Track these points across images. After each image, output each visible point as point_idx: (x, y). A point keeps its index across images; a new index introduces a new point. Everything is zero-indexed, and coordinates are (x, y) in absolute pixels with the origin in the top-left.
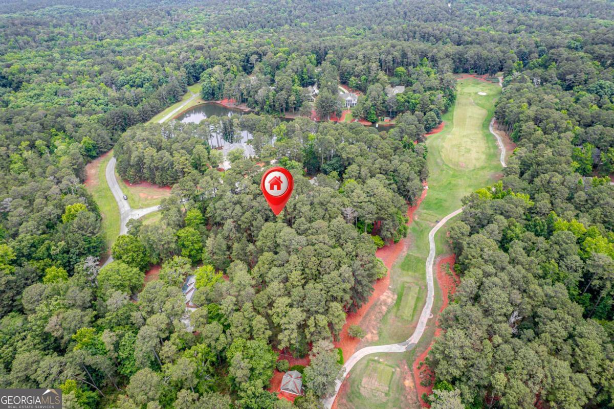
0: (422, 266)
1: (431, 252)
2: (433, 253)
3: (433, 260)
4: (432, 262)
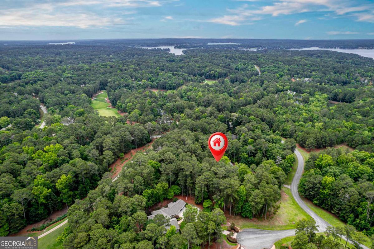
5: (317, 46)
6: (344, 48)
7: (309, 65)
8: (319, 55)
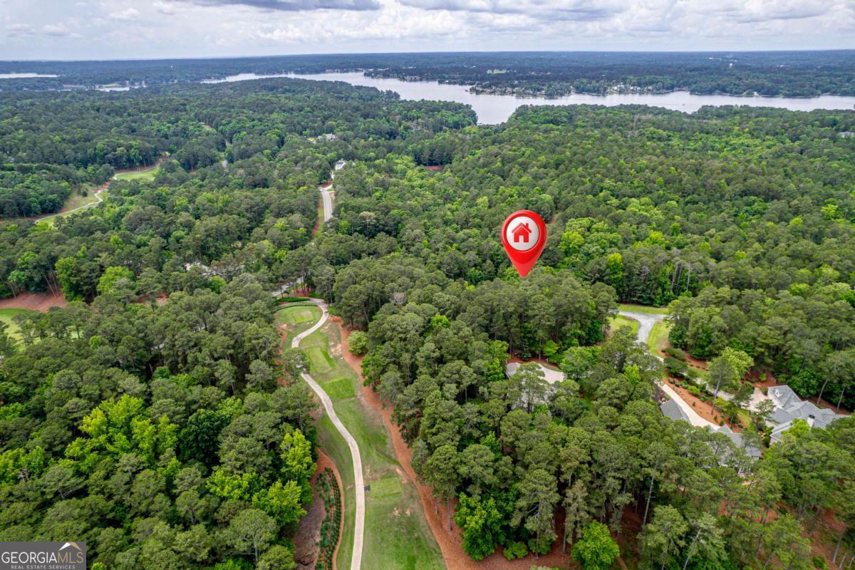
0: (331, 392)
1: (334, 414)
2: (331, 414)
3: (325, 406)
4: (324, 403)
5: (249, 72)
6: (303, 72)
7: (308, 109)
8: (287, 87)
